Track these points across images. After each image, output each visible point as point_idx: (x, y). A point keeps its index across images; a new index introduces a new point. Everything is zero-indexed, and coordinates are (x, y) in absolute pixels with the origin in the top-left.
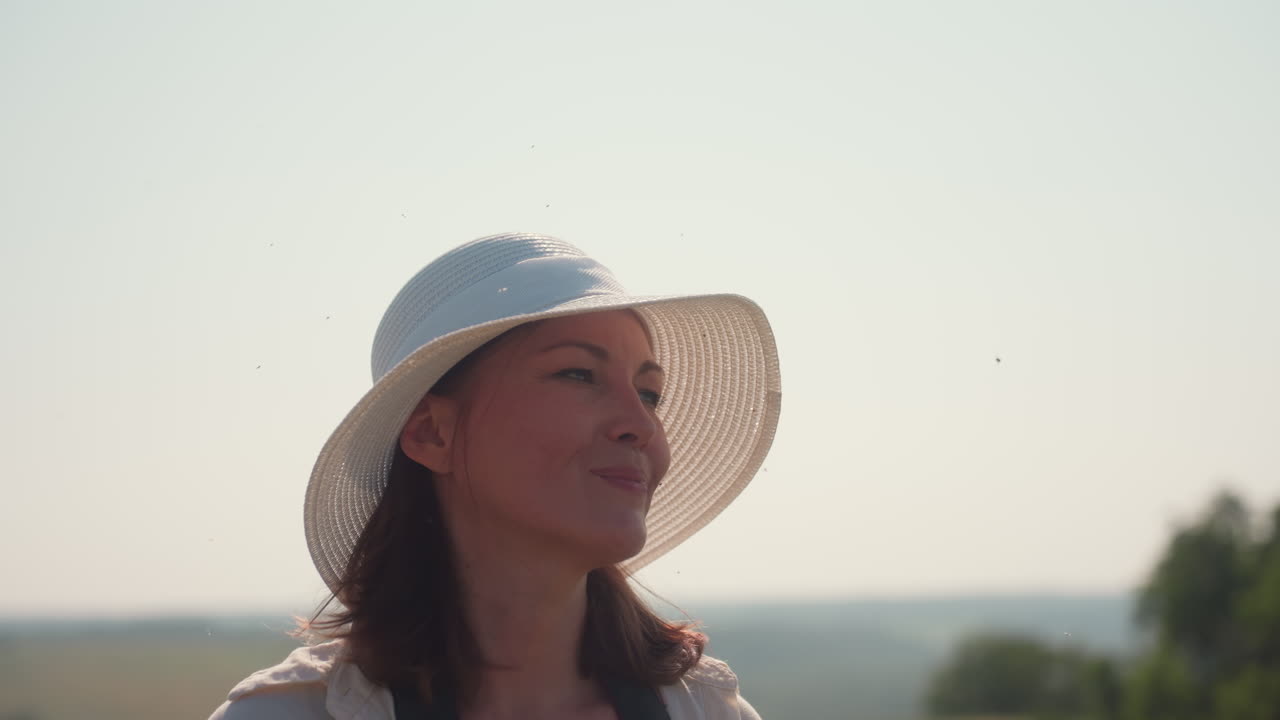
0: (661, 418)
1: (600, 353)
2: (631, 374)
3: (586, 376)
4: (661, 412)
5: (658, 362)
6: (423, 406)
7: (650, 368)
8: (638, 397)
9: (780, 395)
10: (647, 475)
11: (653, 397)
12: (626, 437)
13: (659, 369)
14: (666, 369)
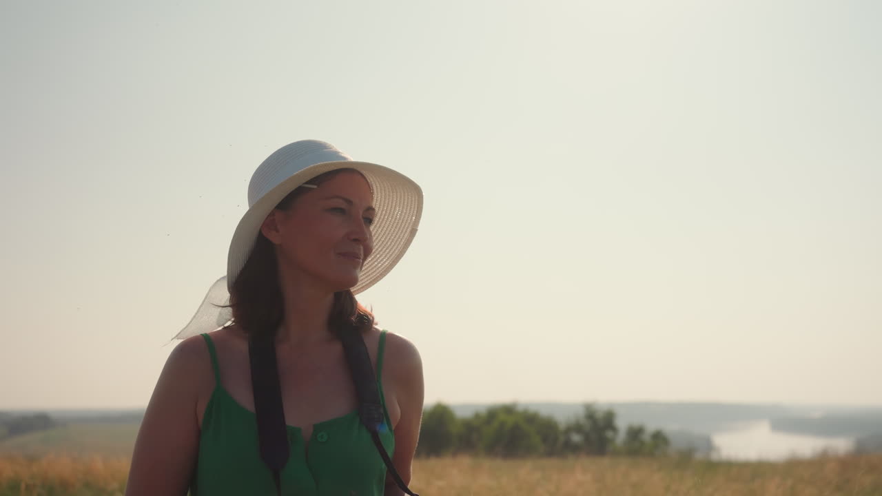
0: (371, 230)
1: (349, 202)
2: (361, 213)
3: (342, 211)
4: (372, 228)
5: (374, 206)
6: (272, 214)
7: (370, 210)
8: (362, 221)
9: (417, 230)
10: (362, 257)
11: (369, 221)
12: (356, 240)
13: (374, 209)
14: (377, 209)
